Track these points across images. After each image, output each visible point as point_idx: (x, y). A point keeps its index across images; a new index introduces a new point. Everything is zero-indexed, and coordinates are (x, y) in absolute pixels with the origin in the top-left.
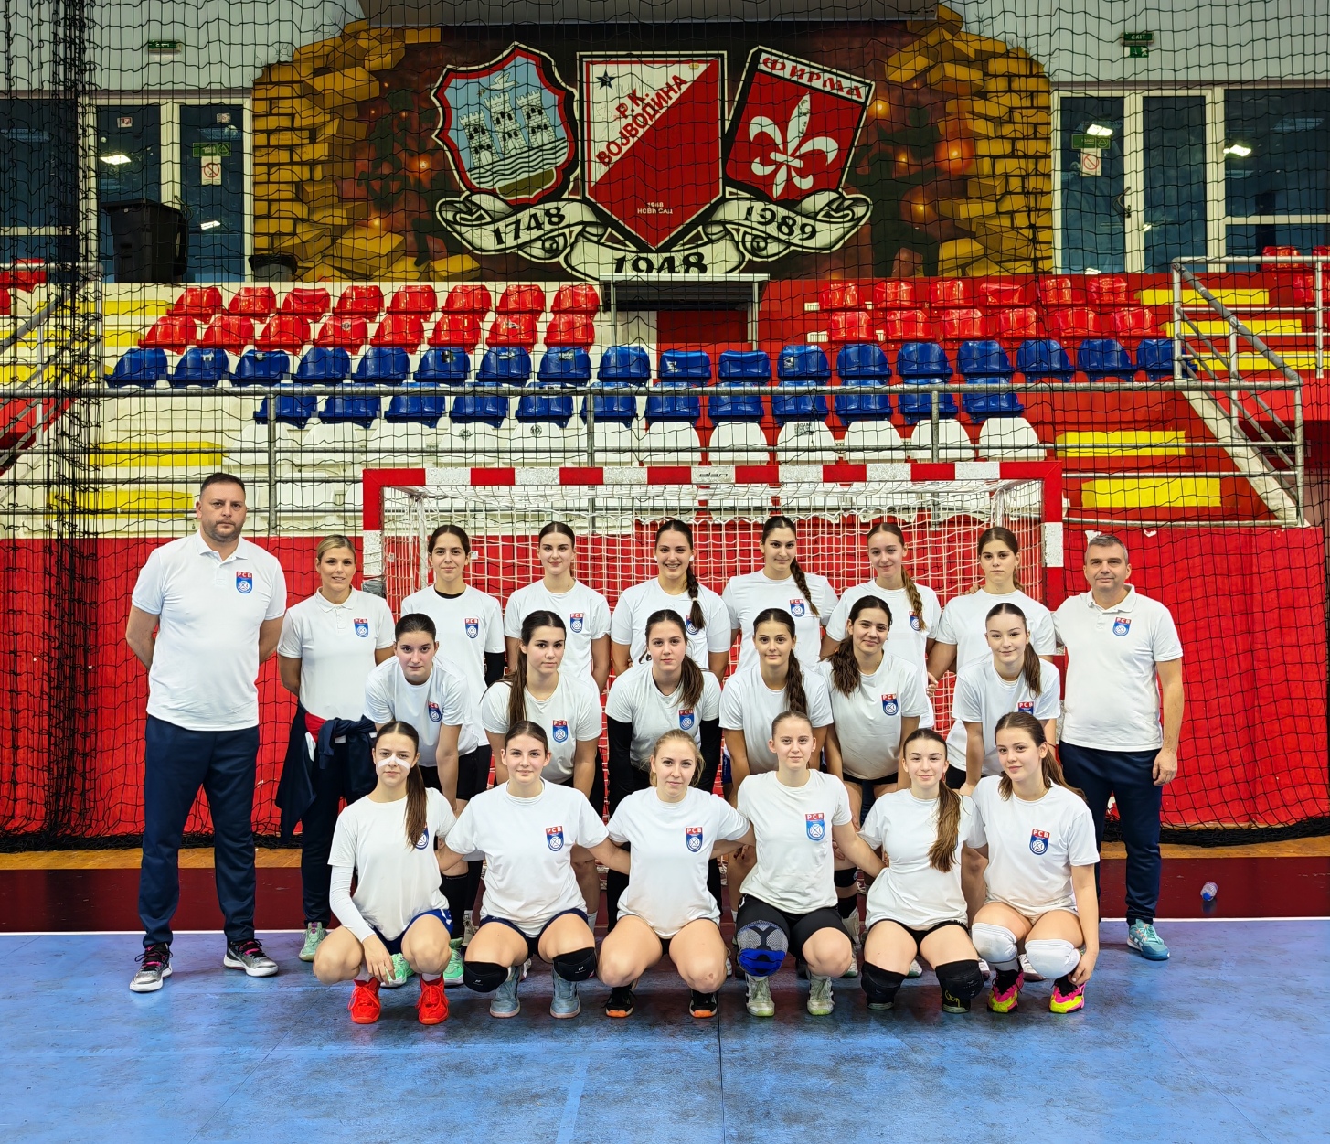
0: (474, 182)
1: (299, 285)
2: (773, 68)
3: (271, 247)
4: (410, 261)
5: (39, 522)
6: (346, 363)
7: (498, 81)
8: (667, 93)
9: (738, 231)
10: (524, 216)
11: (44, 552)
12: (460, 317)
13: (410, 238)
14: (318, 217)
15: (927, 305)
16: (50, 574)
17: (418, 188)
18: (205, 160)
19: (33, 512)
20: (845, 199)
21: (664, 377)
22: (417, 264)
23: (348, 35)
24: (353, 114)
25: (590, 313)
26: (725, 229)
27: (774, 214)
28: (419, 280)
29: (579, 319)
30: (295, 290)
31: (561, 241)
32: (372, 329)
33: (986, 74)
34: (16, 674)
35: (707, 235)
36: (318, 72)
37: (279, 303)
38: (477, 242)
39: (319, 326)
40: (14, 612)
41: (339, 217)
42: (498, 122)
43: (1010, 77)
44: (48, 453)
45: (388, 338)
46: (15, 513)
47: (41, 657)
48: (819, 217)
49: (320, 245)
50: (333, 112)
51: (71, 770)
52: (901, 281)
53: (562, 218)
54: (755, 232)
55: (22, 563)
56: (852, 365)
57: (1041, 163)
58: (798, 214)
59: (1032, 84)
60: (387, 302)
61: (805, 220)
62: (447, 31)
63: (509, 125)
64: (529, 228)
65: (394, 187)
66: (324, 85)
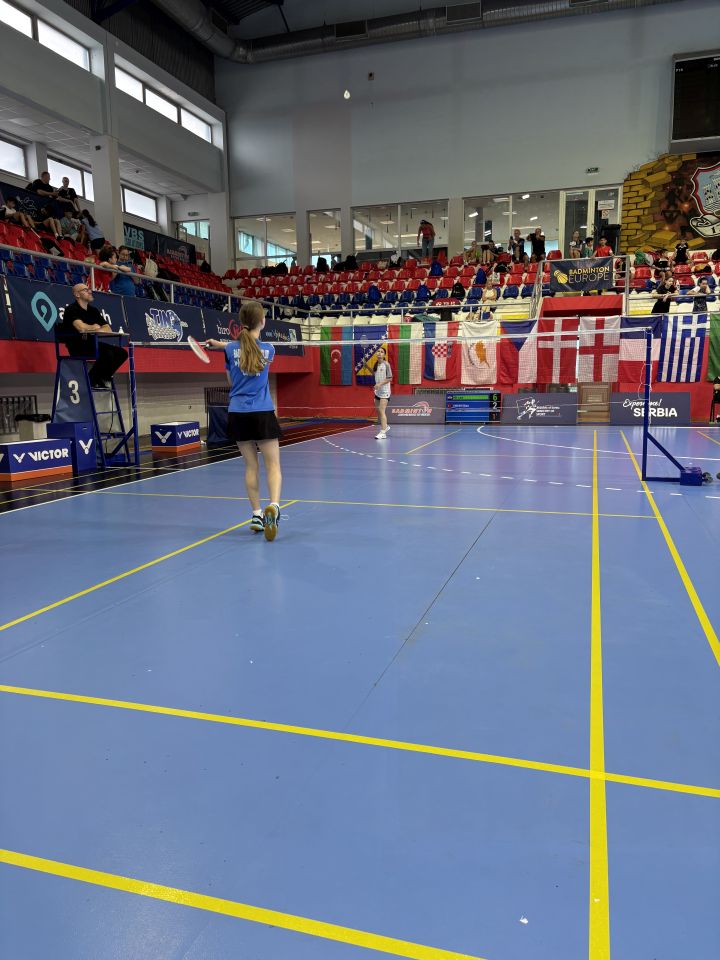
0: (706, 211)
13: (679, 233)
14: (645, 228)
17: (684, 214)
23: (661, 159)
24: (661, 189)
36: (648, 175)
38: (705, 233)
41: (654, 228)
49: (645, 238)
50: (654, 189)
62: (699, 155)
65: (675, 215)
66: (650, 179)
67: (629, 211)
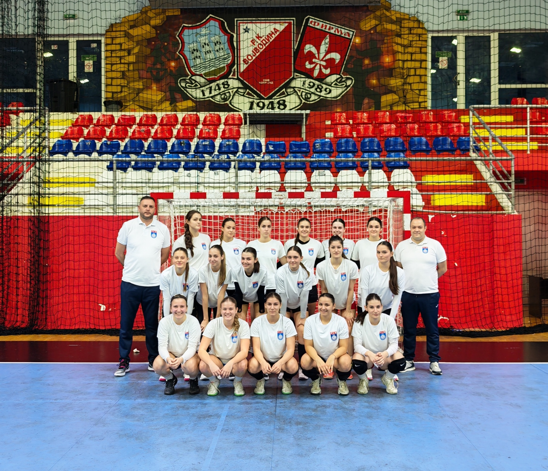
0: (194, 71)
1: (123, 113)
2: (314, 25)
3: (113, 97)
4: (168, 103)
5: (26, 209)
6: (142, 146)
7: (203, 31)
8: (271, 35)
9: (299, 91)
10: (213, 85)
11: (29, 220)
12: (187, 127)
13: (168, 94)
14: (131, 85)
15: (374, 122)
16: (31, 229)
17: (171, 74)
18: (86, 62)
19: (24, 205)
20: (343, 78)
21: (268, 152)
22: (171, 104)
23: (144, 12)
24: (145, 44)
25: (239, 125)
26: (294, 90)
27: (314, 84)
28: (171, 111)
29: (235, 128)
30: (122, 115)
31: (228, 94)
32: (153, 131)
33: (401, 27)
34: (18, 267)
35: (287, 92)
36: (132, 27)
37: (116, 121)
38: (194, 95)
39: (132, 130)
40: (17, 243)
41: (139, 85)
42: (203, 47)
43: (410, 29)
44: (30, 183)
45: (159, 136)
46: (18, 206)
47: (27, 260)
48: (333, 85)
49: (132, 96)
50: (138, 43)
51: (38, 304)
52: (364, 112)
53: (229, 85)
54: (307, 91)
55: (20, 225)
56: (342, 147)
57: (423, 63)
58: (323, 84)
59: (420, 31)
60: (159, 121)
61: (327, 87)
62: (183, 11)
63: (207, 48)
64: (215, 90)
65: (161, 73)
66: (134, 32)
67: (112, 65)
